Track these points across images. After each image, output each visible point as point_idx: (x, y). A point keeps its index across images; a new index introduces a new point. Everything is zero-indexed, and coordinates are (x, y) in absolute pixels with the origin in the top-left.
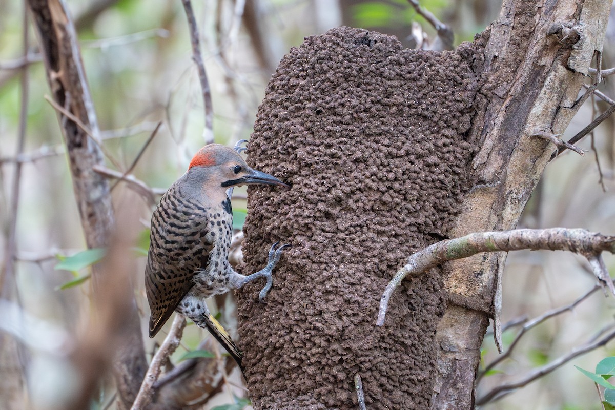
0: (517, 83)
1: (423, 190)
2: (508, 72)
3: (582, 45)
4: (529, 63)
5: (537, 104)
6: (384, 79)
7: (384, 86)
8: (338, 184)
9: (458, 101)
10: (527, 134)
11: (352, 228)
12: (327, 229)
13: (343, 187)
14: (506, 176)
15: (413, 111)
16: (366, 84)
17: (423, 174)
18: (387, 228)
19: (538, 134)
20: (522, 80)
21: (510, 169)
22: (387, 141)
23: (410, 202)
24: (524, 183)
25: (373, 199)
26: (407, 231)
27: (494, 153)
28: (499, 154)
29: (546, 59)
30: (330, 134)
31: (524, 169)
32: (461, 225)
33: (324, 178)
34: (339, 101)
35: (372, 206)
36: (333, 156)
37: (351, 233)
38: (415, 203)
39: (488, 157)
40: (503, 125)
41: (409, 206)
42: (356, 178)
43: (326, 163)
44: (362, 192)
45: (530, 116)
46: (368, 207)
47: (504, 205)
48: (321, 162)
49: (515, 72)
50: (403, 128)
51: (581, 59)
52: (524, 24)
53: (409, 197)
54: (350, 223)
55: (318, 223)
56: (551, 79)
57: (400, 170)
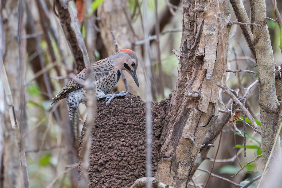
0: (178, 116)
1: (137, 160)
2: (174, 111)
3: (202, 100)
4: (183, 107)
5: (186, 125)
6: (125, 114)
7: (124, 117)
8: (102, 157)
9: (155, 123)
10: (183, 137)
11: (106, 176)
12: (97, 176)
13: (104, 159)
14: (176, 155)
15: (135, 127)
16: (117, 115)
17: (136, 154)
18: (121, 176)
19: (188, 137)
20: (180, 114)
21: (177, 152)
22: (123, 140)
23: (131, 165)
24: (186, 158)
25: (115, 164)
26: (130, 178)
27: (170, 145)
28: (172, 146)
29: (190, 106)
30: (101, 136)
31: (184, 152)
32: (158, 175)
33: (97, 155)
34: (105, 122)
35: (115, 167)
36: (100, 146)
37: (106, 178)
38: (133, 166)
39: (167, 147)
40: (173, 133)
41: (130, 167)
42: (109, 155)
43: (98, 148)
44: (112, 161)
45: (184, 129)
46: (113, 168)
47: (177, 167)
48: (96, 148)
49: (177, 111)
50: (130, 134)
51: (203, 106)
52: (181, 91)
53: (130, 163)
54: (106, 174)
55: (94, 174)
56: (192, 114)
57: (126, 152)
